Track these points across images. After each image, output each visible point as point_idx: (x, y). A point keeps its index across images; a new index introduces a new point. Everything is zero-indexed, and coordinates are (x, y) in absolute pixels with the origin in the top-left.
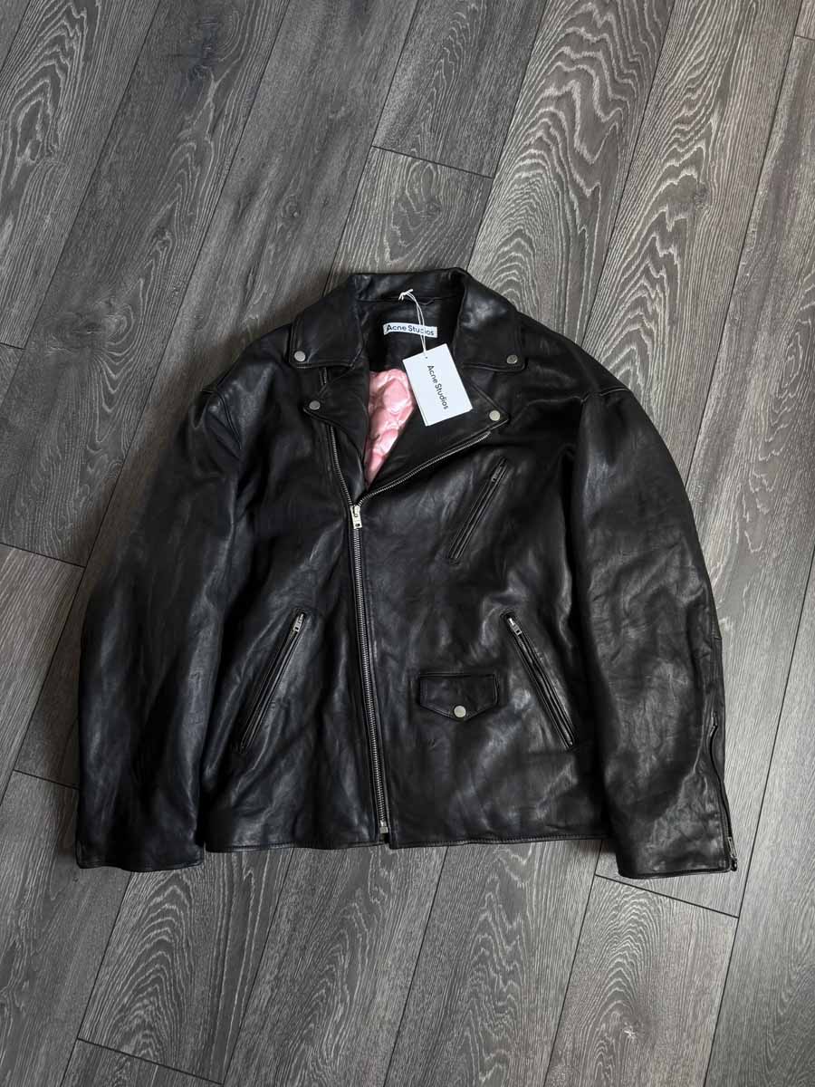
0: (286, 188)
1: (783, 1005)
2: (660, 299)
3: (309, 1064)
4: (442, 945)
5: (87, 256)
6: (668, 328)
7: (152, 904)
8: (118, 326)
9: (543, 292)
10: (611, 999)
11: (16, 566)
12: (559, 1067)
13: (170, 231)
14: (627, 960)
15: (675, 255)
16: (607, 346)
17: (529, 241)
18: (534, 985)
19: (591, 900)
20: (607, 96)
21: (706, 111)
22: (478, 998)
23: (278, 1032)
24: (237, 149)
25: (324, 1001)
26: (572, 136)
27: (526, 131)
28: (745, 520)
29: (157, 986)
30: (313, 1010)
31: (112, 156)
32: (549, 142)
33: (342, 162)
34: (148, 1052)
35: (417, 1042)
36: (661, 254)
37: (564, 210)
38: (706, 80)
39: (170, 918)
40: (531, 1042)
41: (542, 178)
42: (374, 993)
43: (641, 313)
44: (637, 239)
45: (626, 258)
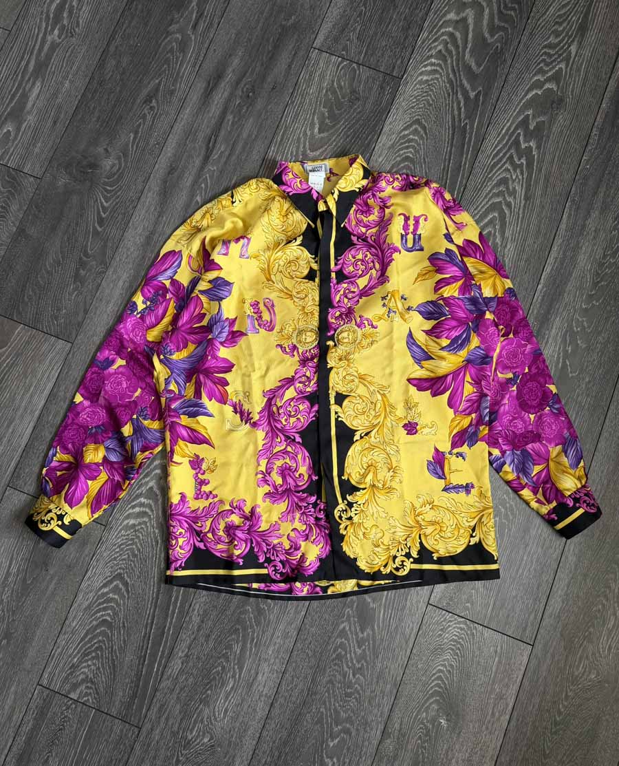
0: (245, 74)
1: (560, 713)
2: (519, 180)
3: (205, 719)
4: (310, 643)
5: (93, 113)
6: (523, 202)
7: (100, 593)
8: (112, 168)
9: (431, 168)
10: (432, 695)
11: (22, 337)
12: (389, 741)
13: (156, 100)
14: (446, 668)
15: (534, 147)
16: (476, 212)
17: (424, 128)
18: (375, 680)
19: (424, 622)
20: (493, 22)
21: (568, 41)
22: (333, 684)
23: (184, 695)
24: (211, 42)
25: (220, 675)
26: (464, 51)
27: (430, 45)
28: (567, 351)
29: (99, 652)
30: (211, 681)
31: (118, 40)
32: (446, 54)
33: (289, 57)
34: (88, 699)
35: (285, 712)
36: (523, 147)
37: (452, 107)
38: (570, 17)
39: (113, 604)
40: (369, 720)
41: (439, 82)
42: (257, 673)
43: (504, 189)
44: (506, 133)
45: (496, 147)
